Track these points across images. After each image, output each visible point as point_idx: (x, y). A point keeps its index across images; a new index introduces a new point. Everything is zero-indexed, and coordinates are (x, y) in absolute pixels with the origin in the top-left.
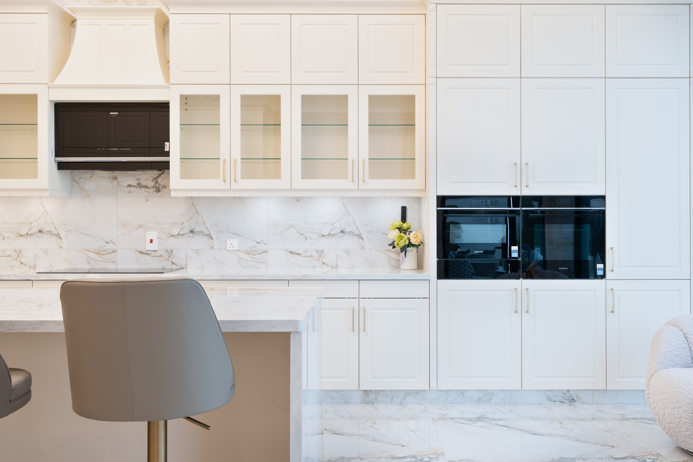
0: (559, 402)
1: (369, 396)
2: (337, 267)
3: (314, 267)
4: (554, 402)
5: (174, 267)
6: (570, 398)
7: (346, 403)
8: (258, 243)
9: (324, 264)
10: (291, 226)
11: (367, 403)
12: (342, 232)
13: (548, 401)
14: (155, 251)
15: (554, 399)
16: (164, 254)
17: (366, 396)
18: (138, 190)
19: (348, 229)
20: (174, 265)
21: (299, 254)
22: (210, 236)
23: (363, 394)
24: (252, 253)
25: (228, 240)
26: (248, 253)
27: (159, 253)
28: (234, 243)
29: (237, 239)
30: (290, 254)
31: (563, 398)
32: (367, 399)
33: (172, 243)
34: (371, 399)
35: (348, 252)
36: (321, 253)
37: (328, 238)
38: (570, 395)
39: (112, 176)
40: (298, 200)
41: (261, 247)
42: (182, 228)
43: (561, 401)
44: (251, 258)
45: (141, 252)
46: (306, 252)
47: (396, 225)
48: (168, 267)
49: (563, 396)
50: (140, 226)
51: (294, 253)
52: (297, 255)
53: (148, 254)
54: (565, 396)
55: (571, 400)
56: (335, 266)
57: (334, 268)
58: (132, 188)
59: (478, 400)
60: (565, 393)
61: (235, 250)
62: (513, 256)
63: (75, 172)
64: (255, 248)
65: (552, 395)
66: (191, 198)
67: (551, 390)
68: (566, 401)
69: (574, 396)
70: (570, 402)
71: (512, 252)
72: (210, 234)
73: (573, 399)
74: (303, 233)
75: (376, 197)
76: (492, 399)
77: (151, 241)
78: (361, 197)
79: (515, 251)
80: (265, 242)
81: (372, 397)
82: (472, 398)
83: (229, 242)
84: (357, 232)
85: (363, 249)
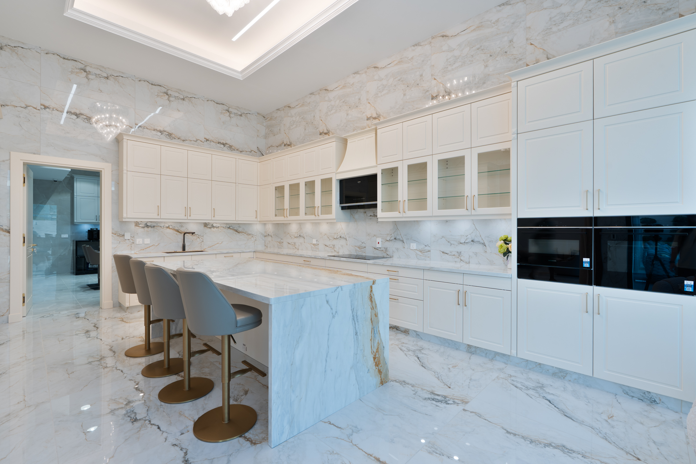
0: (637, 399)
1: (471, 348)
2: (469, 263)
3: (456, 262)
4: (632, 397)
5: (388, 256)
6: (650, 399)
7: (457, 349)
8: (426, 246)
9: (461, 260)
10: (443, 237)
11: (470, 353)
12: (472, 241)
13: (624, 394)
14: (380, 248)
15: (632, 394)
16: (384, 250)
17: (469, 348)
18: (374, 217)
19: (476, 239)
20: (388, 255)
21: (447, 254)
22: (403, 241)
23: (467, 346)
24: (423, 252)
25: (411, 244)
26: (421, 252)
27: (382, 249)
28: (414, 246)
29: (415, 244)
30: (442, 253)
31: (643, 396)
32: (470, 350)
33: (387, 244)
34: (472, 351)
35: (476, 254)
36: (460, 253)
37: (464, 245)
38: (651, 396)
39: (364, 211)
40: (447, 222)
41: (427, 248)
42: (391, 237)
43: (639, 398)
44: (422, 254)
45: (375, 248)
46: (451, 252)
47: (502, 238)
48: (385, 256)
49: (642, 394)
50: (375, 235)
51: (444, 253)
52: (446, 254)
53: (377, 249)
54: (644, 395)
55: (652, 401)
56: (468, 262)
57: (467, 263)
58: (372, 217)
59: (553, 374)
60: (645, 393)
61: (415, 250)
62: (585, 266)
63: (352, 210)
64: (424, 249)
65: (629, 390)
66: (395, 221)
67: (628, 387)
68: (646, 400)
69: (656, 398)
70: (652, 402)
71: (584, 263)
72: (403, 240)
73: (655, 401)
74: (449, 241)
75: (494, 219)
76: (566, 376)
77: (378, 243)
78: (484, 219)
79: (587, 262)
80: (429, 246)
81: (473, 350)
82: (548, 370)
83: (412, 244)
84: (482, 242)
85: (486, 253)
